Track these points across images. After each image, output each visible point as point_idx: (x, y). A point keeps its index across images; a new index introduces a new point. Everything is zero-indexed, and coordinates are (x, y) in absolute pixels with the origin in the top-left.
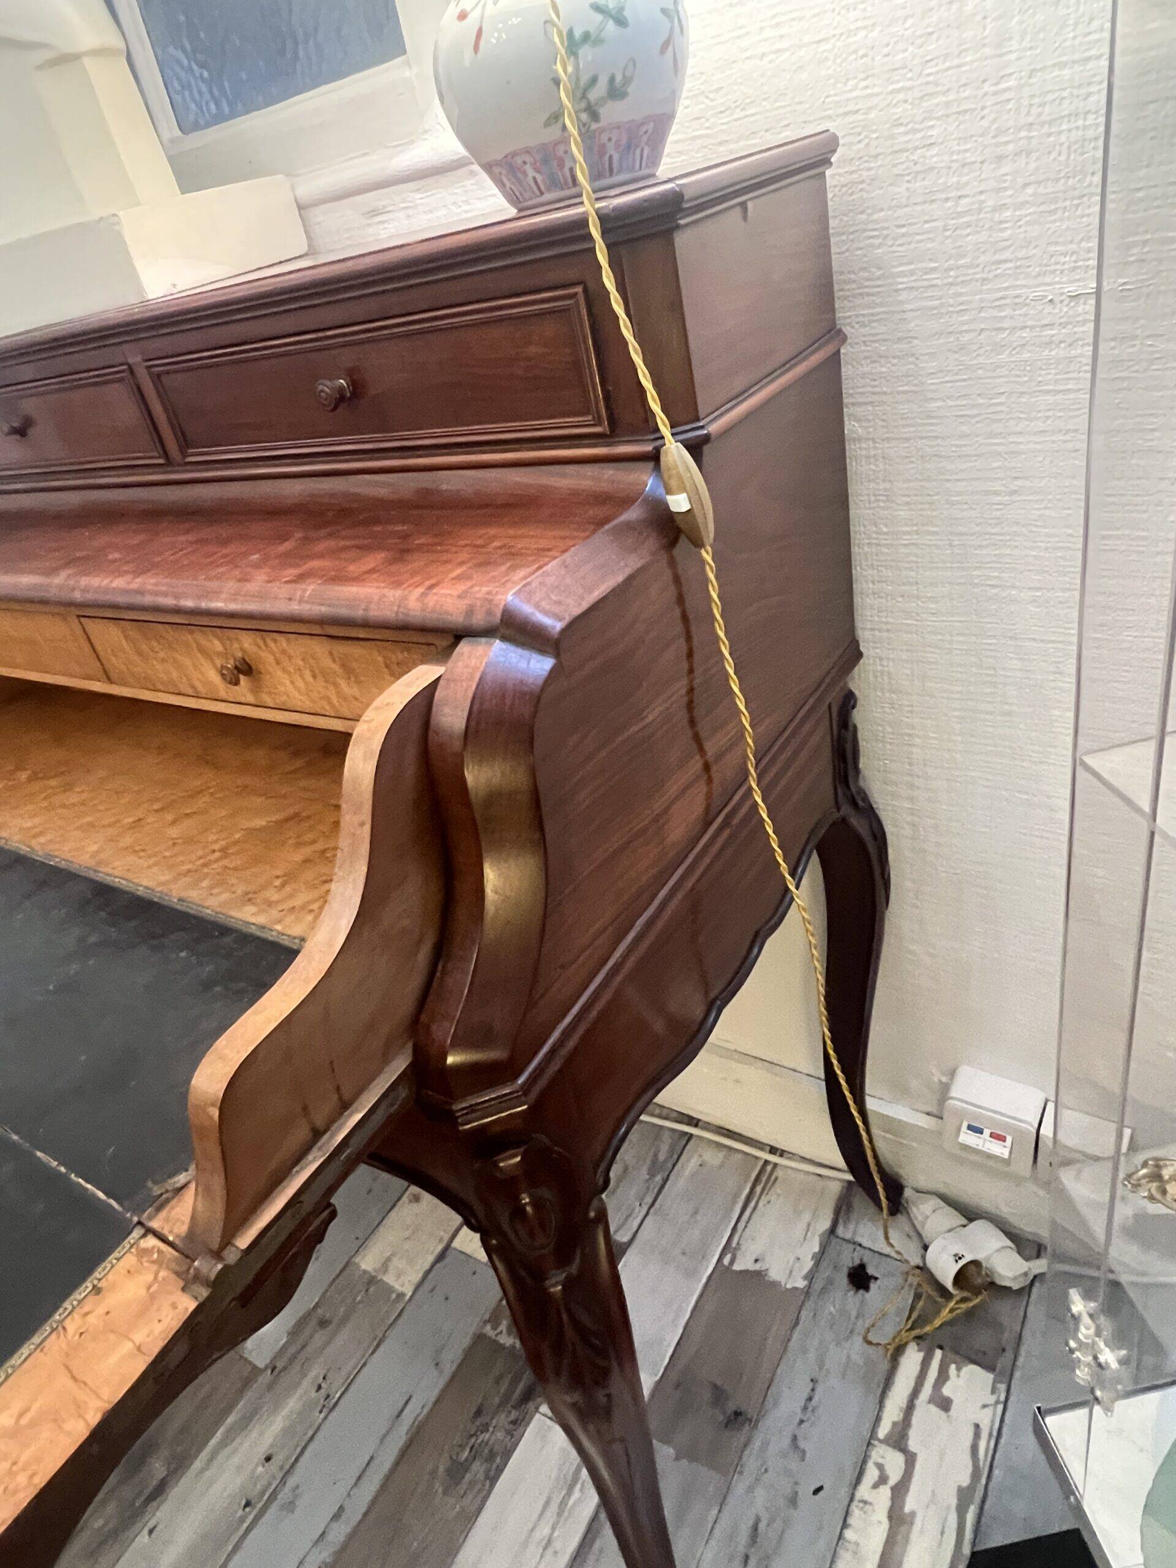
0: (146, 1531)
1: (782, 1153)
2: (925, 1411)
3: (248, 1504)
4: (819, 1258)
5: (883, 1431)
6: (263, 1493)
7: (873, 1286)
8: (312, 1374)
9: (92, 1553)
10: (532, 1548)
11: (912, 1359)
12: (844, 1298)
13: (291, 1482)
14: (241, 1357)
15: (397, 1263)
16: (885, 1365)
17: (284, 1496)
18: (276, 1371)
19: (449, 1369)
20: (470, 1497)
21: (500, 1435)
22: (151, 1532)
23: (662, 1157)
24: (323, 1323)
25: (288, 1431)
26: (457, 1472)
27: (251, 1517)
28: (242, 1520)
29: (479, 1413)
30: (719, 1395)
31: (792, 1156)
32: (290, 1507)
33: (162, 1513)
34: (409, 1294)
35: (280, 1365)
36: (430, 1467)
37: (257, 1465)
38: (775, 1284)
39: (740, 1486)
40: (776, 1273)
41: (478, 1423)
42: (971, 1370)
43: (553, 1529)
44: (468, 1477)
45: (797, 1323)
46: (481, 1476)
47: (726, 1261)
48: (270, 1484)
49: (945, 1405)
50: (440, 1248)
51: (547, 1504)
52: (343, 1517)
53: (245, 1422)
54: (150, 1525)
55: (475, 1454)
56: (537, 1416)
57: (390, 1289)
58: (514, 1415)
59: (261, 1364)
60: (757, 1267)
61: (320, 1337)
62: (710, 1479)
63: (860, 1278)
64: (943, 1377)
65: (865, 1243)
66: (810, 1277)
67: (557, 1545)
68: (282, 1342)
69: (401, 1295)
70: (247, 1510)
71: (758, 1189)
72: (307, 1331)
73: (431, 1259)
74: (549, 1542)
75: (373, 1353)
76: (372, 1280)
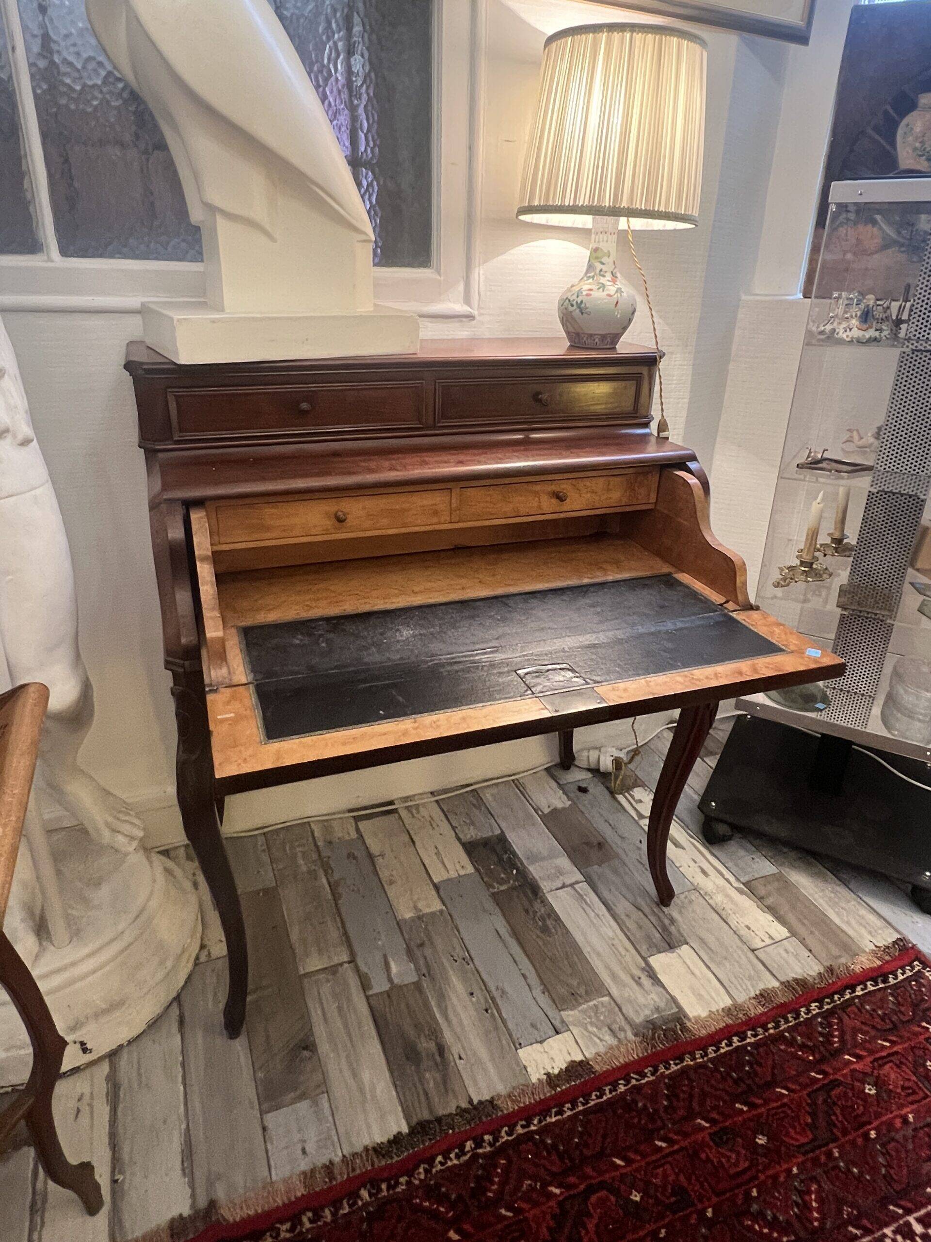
0: (458, 1061)
1: (514, 774)
2: (638, 806)
3: (487, 1011)
4: (565, 793)
5: (636, 818)
6: (487, 1001)
7: (589, 789)
8: (444, 961)
9: (447, 1091)
10: (595, 921)
11: (620, 798)
12: (585, 798)
13: (493, 989)
14: (400, 986)
15: (420, 905)
16: (616, 804)
17: (496, 994)
18: (427, 975)
19: (497, 910)
20: (559, 930)
21: (543, 910)
22: (460, 1058)
23: (475, 802)
24: (421, 945)
25: (465, 980)
26: (545, 930)
27: (495, 1011)
28: (493, 1015)
29: (527, 911)
30: (587, 844)
31: (519, 773)
32: (504, 993)
33: (455, 1049)
34: (444, 908)
35: (424, 971)
36: (534, 937)
37: (471, 1000)
38: (564, 809)
39: (623, 856)
40: (560, 805)
41: (531, 913)
42: (636, 789)
43: (593, 911)
44: (551, 927)
45: (583, 813)
46: (554, 923)
47: (540, 813)
48: (486, 998)
49: (640, 801)
50: (431, 887)
51: (583, 909)
52: (528, 974)
53: (442, 997)
54: (456, 1057)
55: (543, 919)
56: (547, 895)
57: (433, 914)
58: (539, 901)
59: (416, 979)
60: (551, 808)
61: (428, 952)
62: (616, 862)
63: (583, 790)
64: (632, 796)
65: (572, 780)
66: (569, 798)
67: (601, 914)
68: (412, 966)
69: (441, 911)
70: (489, 1011)
71: (521, 789)
72: (418, 953)
73: (434, 892)
74: (598, 916)
75: (459, 933)
76: (419, 918)
